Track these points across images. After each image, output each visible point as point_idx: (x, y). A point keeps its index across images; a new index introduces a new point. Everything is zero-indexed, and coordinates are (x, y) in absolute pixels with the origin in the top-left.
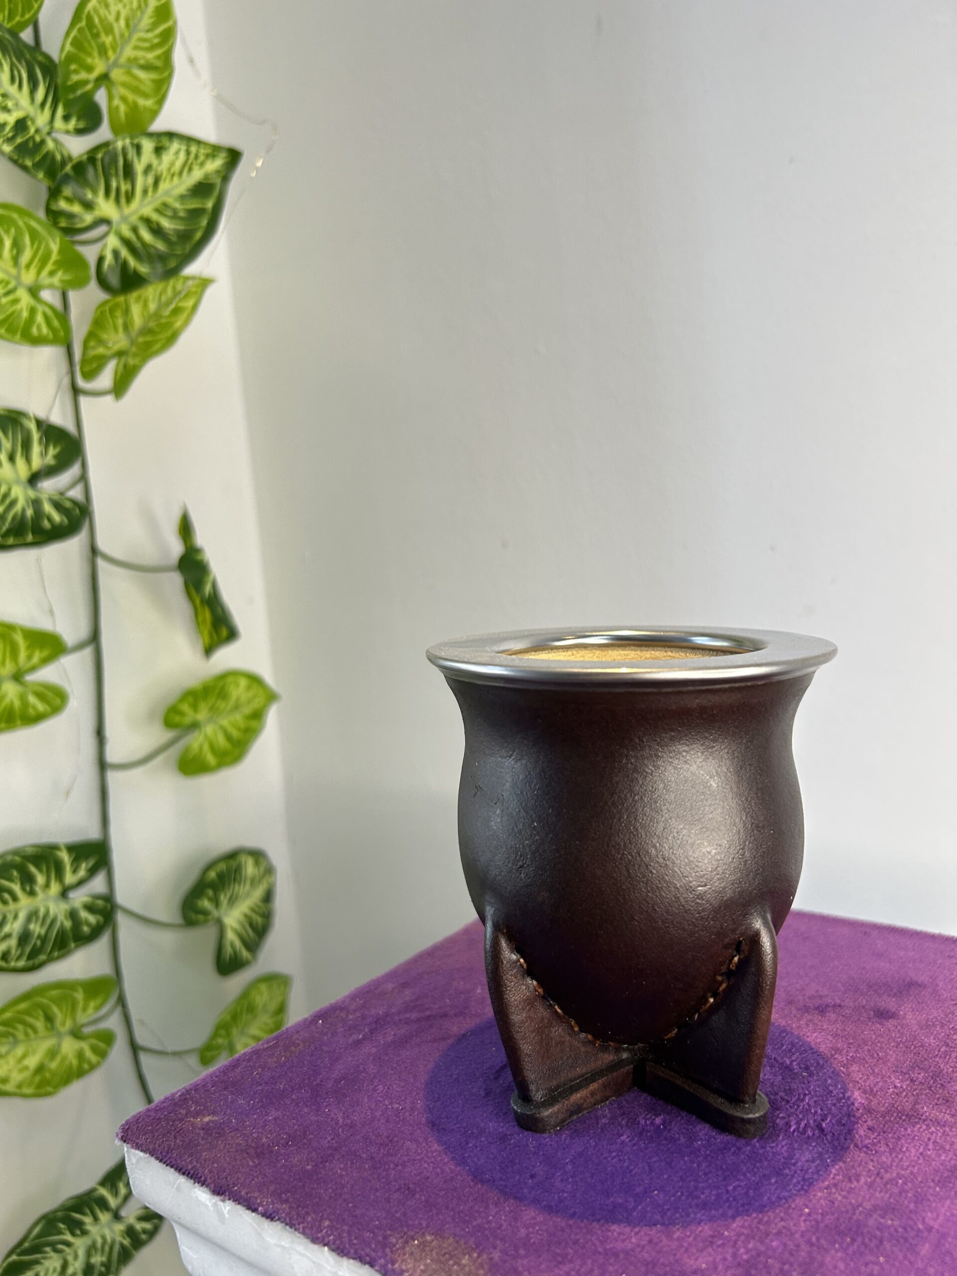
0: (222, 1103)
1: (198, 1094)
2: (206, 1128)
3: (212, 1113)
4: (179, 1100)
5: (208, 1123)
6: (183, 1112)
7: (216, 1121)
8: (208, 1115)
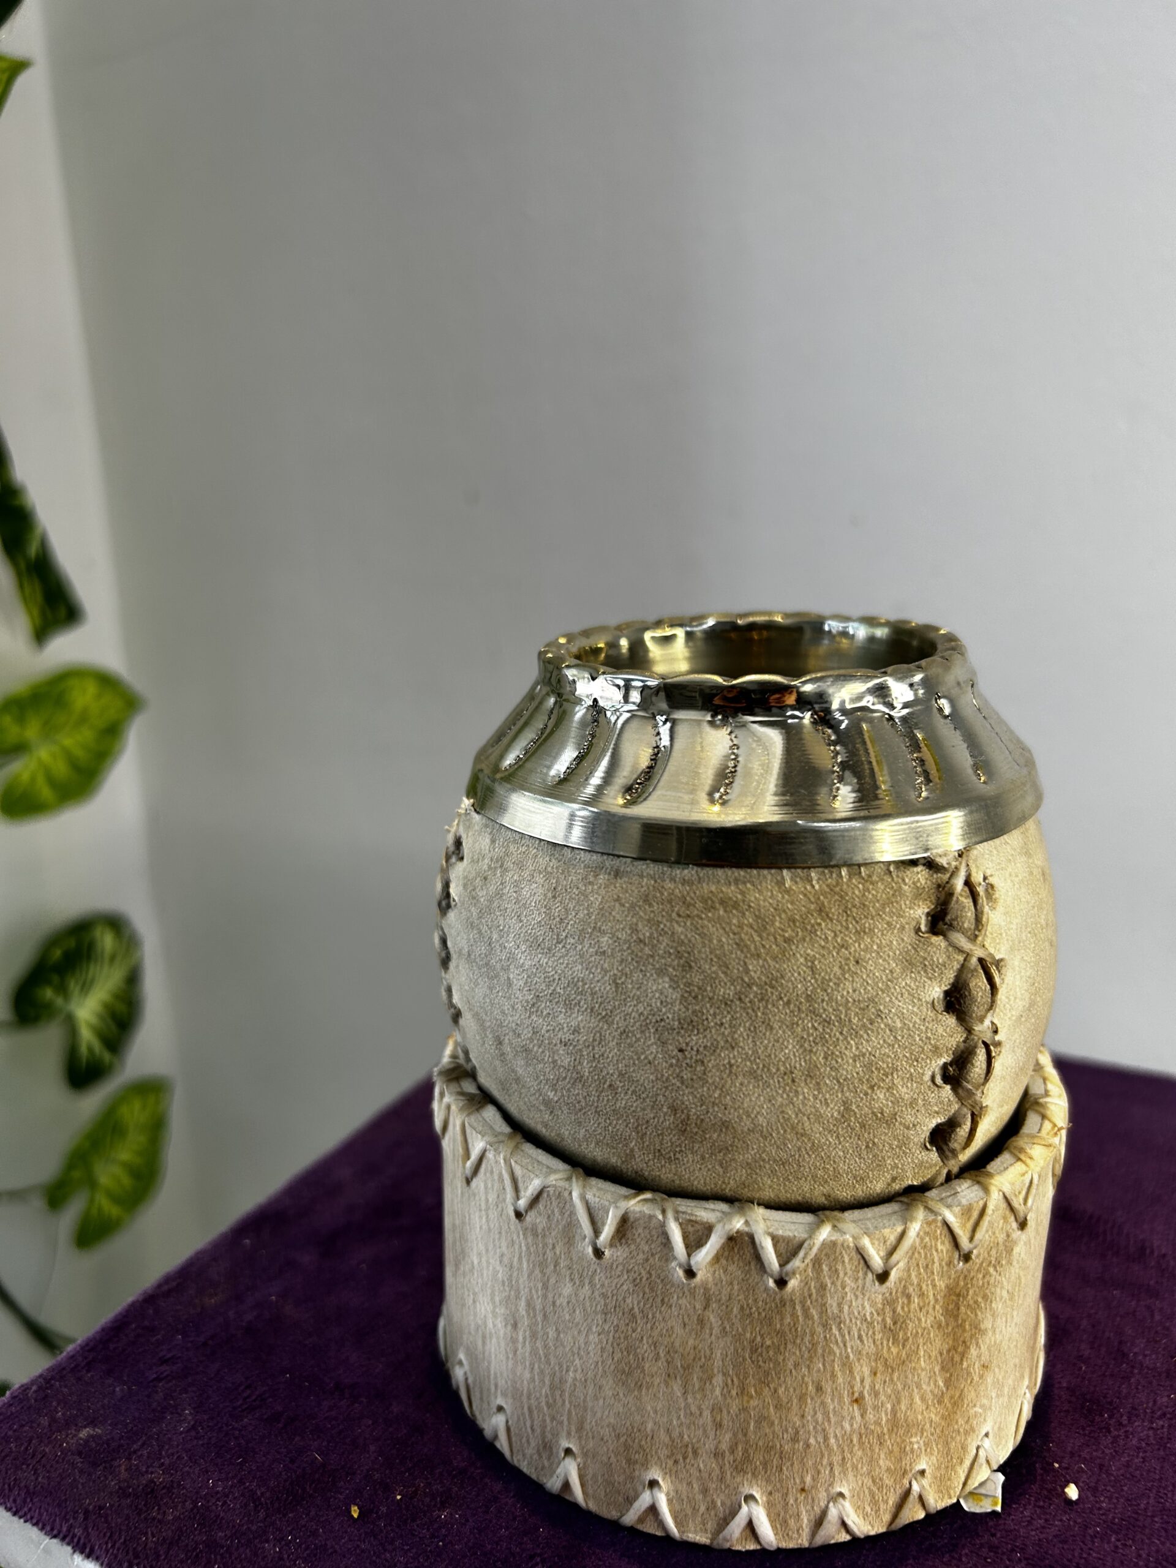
0: (106, 1401)
1: (66, 1386)
2: (84, 1450)
3: (92, 1422)
4: (36, 1400)
5: (86, 1441)
6: (45, 1421)
7: (99, 1437)
8: (85, 1427)
